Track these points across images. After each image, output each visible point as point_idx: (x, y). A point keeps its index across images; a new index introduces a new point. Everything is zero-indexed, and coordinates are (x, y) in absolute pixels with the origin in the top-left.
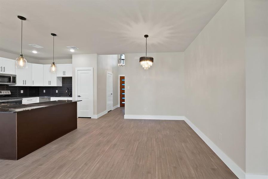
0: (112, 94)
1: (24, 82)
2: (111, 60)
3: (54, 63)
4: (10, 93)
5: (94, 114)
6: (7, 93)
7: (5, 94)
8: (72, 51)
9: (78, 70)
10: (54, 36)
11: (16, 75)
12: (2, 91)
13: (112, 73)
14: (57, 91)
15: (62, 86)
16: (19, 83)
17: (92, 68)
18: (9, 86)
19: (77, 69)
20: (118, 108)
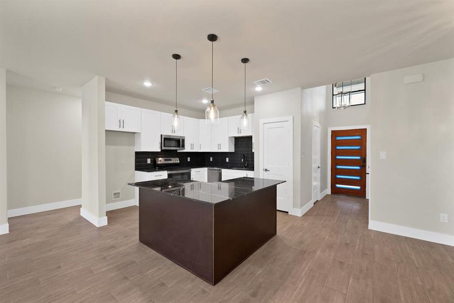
0: (319, 167)
1: (192, 145)
2: (317, 98)
3: (245, 112)
4: (179, 162)
5: (294, 206)
6: (177, 162)
7: (175, 162)
8: (259, 89)
9: (264, 124)
10: (245, 63)
11: (184, 137)
12: (172, 159)
13: (320, 123)
14: (227, 160)
15: (234, 151)
16: (188, 149)
17: (290, 118)
18: (178, 151)
19: (262, 121)
20: (327, 196)
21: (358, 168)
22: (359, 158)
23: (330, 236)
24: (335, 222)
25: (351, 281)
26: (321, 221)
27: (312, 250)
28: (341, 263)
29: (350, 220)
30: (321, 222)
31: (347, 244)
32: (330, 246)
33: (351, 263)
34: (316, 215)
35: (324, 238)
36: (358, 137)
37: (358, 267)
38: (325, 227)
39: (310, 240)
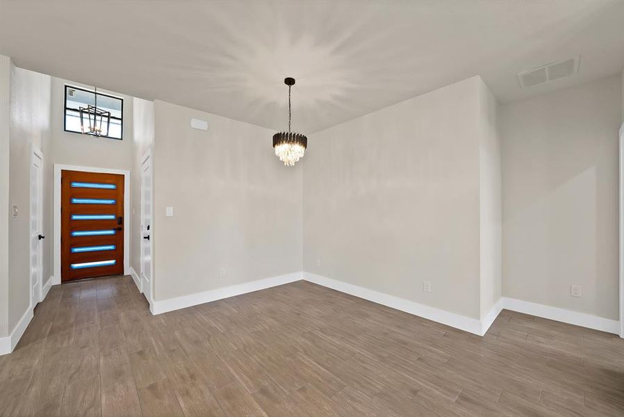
0: (40, 237)
13: (42, 152)
20: (54, 289)
21: (112, 232)
22: (112, 217)
23: (105, 356)
24: (99, 329)
25: (182, 404)
26: (69, 338)
27: (86, 405)
28: (152, 388)
29: (122, 315)
30: (72, 340)
31: (140, 353)
32: (118, 374)
33: (164, 377)
34: (51, 333)
35: (98, 367)
36: (112, 187)
37: (176, 375)
38: (85, 347)
39: (69, 387)
